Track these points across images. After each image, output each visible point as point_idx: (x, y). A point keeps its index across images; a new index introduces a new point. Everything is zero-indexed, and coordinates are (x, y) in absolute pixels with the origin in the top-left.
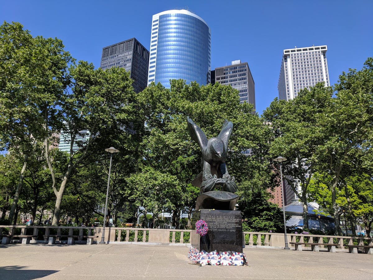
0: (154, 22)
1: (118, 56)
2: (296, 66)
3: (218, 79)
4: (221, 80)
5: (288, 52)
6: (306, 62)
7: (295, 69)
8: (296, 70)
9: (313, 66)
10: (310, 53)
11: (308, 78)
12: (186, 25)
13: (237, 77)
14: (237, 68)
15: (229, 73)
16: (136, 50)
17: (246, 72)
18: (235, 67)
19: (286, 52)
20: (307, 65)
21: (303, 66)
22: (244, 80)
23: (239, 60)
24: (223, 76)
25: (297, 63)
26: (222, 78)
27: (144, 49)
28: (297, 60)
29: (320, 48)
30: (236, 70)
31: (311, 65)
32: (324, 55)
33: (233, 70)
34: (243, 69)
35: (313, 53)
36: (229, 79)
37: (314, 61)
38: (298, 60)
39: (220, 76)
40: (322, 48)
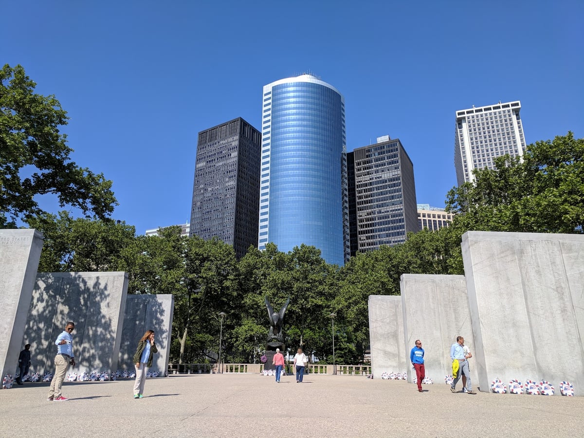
0: (266, 95)
1: (219, 142)
2: (475, 133)
3: (359, 164)
4: (362, 166)
5: (463, 113)
6: (491, 127)
7: (474, 139)
8: (476, 139)
9: (501, 132)
10: (495, 114)
11: (494, 150)
12: (309, 97)
13: (384, 159)
14: (384, 148)
15: (373, 155)
16: (243, 133)
17: (397, 152)
18: (382, 146)
19: (459, 114)
20: (491, 132)
21: (487, 132)
22: (395, 164)
23: (388, 136)
24: (365, 159)
25: (477, 129)
26: (365, 163)
27: (254, 131)
28: (476, 125)
29: (510, 105)
30: (383, 150)
31: (498, 131)
32: (517, 115)
33: (379, 151)
34: (393, 148)
35: (500, 113)
36: (374, 163)
37: (502, 125)
38: (479, 125)
39: (361, 160)
40: (512, 105)
